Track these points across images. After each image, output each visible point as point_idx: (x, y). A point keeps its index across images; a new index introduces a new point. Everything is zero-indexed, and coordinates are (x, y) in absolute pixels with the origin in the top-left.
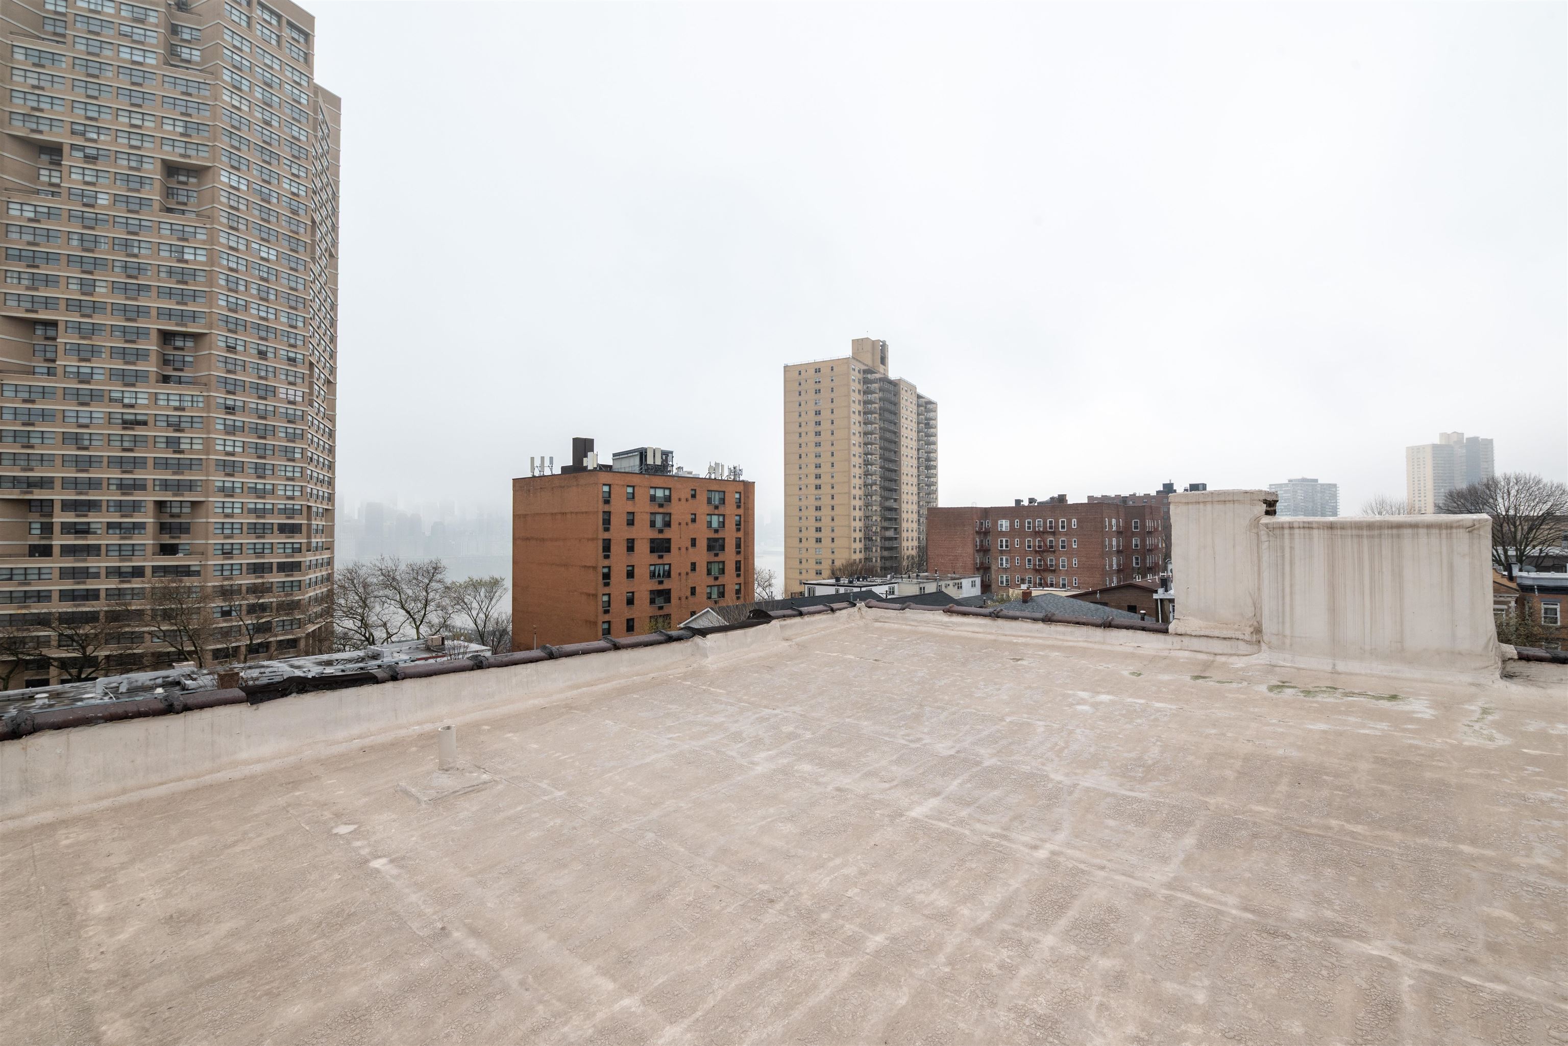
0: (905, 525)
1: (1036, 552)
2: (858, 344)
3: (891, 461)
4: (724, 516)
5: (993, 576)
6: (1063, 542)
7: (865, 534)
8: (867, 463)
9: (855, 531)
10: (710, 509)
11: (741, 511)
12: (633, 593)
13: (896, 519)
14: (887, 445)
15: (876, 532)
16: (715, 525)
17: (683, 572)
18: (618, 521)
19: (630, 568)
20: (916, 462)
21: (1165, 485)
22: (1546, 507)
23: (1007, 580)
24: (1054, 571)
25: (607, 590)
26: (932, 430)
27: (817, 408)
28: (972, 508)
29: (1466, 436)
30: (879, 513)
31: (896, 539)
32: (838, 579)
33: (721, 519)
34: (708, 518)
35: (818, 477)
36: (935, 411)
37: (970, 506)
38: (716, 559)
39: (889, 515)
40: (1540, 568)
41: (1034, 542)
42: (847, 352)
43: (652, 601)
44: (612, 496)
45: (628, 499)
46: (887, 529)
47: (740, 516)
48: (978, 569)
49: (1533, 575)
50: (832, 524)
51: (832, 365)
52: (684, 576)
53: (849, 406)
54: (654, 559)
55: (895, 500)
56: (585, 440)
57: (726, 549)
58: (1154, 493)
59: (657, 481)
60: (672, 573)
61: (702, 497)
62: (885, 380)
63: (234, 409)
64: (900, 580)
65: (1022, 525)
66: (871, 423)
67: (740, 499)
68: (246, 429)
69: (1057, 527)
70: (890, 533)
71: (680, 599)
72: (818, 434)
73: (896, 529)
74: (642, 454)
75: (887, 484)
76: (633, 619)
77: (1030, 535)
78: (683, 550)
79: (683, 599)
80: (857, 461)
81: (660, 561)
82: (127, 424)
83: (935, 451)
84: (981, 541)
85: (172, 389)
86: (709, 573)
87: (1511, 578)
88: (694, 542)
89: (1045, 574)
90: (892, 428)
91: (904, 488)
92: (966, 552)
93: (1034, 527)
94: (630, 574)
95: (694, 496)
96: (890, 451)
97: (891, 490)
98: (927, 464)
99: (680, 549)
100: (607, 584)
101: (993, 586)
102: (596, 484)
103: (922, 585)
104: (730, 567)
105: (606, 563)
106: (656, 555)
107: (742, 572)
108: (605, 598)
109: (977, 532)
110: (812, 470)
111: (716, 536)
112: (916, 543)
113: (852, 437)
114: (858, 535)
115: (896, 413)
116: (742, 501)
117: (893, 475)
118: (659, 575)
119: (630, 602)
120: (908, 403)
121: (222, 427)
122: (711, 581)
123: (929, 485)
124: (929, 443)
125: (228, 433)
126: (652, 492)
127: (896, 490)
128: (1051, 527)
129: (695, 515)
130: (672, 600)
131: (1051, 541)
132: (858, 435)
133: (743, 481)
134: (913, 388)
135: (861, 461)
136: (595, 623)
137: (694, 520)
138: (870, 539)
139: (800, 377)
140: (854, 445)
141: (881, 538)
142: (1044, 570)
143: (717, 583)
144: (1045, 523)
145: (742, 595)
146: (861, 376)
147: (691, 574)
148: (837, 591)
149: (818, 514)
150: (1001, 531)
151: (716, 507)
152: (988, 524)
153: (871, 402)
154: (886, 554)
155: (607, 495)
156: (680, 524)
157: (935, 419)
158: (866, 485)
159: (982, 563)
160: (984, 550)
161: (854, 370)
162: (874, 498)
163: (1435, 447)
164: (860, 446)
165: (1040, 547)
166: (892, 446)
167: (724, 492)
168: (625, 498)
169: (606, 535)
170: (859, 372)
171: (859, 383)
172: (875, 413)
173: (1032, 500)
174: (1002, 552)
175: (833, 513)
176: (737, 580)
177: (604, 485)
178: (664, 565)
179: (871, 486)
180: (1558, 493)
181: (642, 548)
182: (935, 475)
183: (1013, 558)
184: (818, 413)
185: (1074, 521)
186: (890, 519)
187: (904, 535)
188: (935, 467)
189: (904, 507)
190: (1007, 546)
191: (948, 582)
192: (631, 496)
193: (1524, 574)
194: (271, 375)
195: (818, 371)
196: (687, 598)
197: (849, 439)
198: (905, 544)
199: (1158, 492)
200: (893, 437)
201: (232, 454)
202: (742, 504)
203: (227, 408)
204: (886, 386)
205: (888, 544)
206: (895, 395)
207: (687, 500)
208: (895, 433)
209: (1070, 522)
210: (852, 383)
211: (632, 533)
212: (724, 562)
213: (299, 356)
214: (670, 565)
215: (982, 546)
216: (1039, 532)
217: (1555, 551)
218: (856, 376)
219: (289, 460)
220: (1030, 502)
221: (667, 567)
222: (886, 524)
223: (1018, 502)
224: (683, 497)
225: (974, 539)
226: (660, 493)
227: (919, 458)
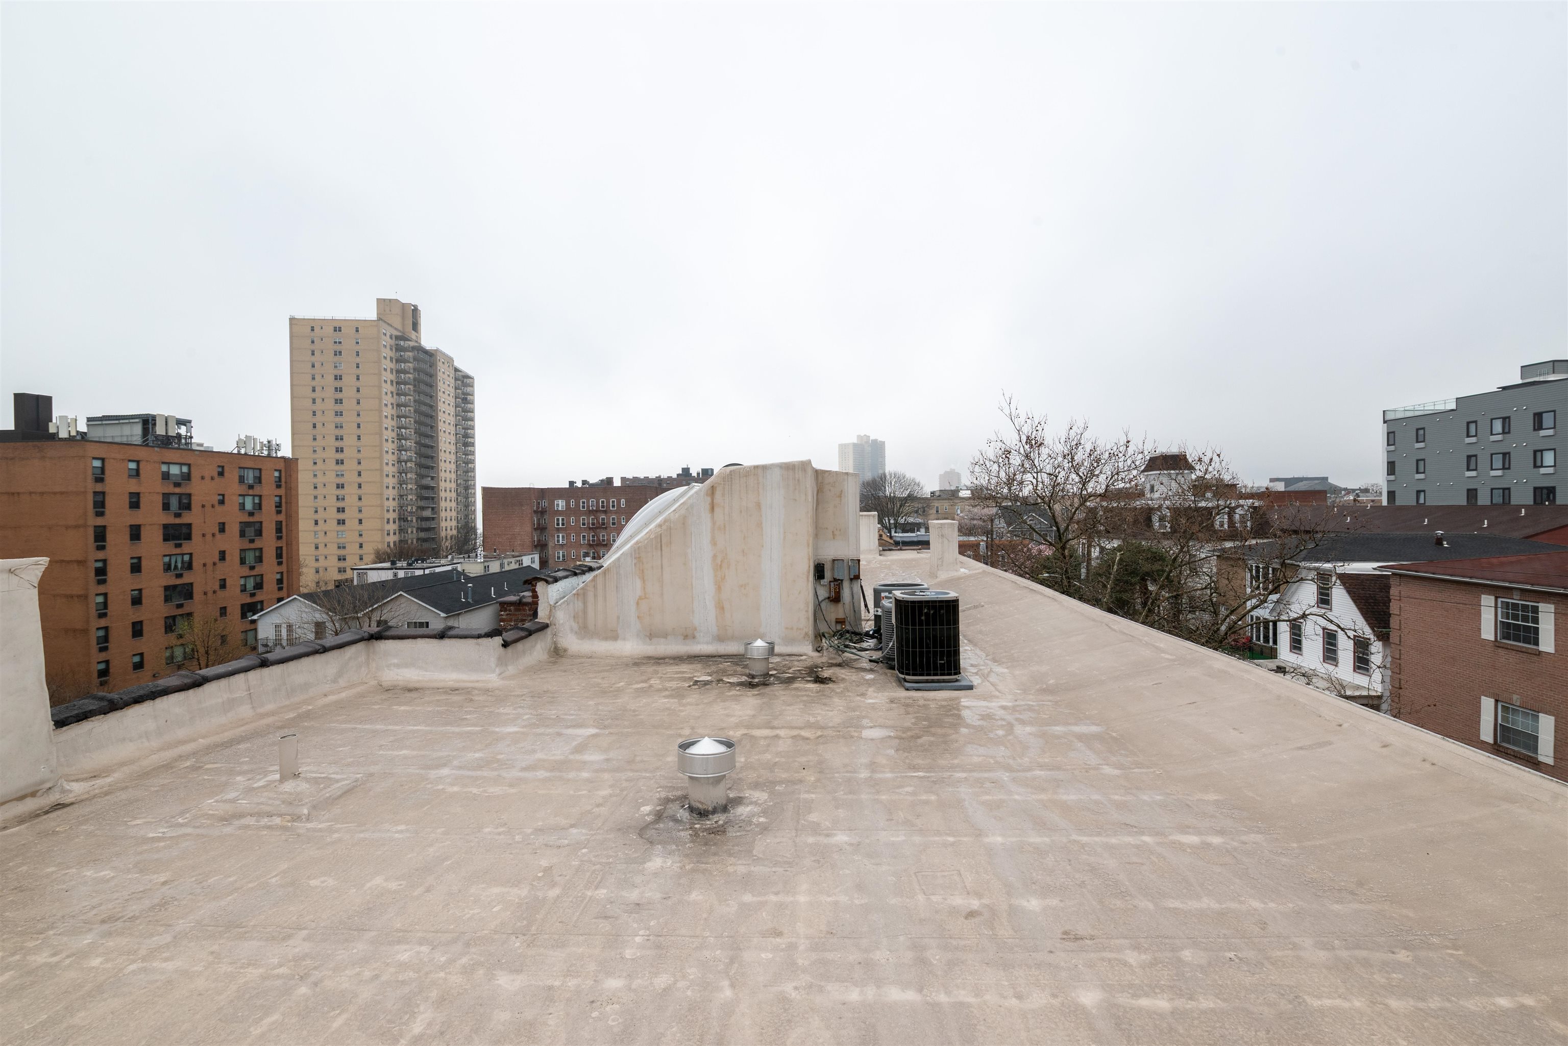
0: (443, 504)
1: (590, 528)
2: (384, 305)
3: (427, 436)
4: (260, 496)
5: (550, 552)
6: (613, 519)
7: (400, 515)
8: (400, 437)
9: (388, 511)
10: (243, 489)
11: (281, 492)
12: (140, 590)
13: (433, 498)
14: (423, 418)
15: (411, 512)
16: (249, 506)
17: (209, 562)
18: (116, 504)
19: (135, 561)
20: (454, 438)
21: (683, 469)
22: (907, 492)
23: (563, 556)
24: (606, 545)
25: (102, 589)
26: (469, 406)
27: (338, 373)
28: (530, 489)
29: (871, 438)
30: (414, 492)
31: (433, 519)
32: (393, 563)
33: (257, 501)
34: (241, 500)
35: (340, 450)
36: (472, 386)
37: (528, 486)
38: (252, 546)
39: (426, 493)
40: (904, 531)
41: (588, 519)
42: (371, 314)
43: (167, 599)
44: (107, 472)
45: (130, 476)
46: (423, 508)
47: (280, 497)
48: (536, 546)
49: (901, 535)
50: (360, 504)
51: (357, 326)
52: (210, 567)
53: (380, 374)
54: (169, 548)
55: (433, 478)
56: (38, 397)
57: (264, 534)
58: (675, 476)
59: (169, 455)
60: (194, 564)
61: (232, 475)
62: (420, 349)
64: (462, 560)
65: (577, 505)
66: (405, 395)
67: (280, 478)
69: (608, 506)
70: (427, 513)
71: (205, 593)
72: (339, 401)
73: (433, 509)
74: (148, 422)
75: (423, 461)
76: (141, 622)
77: (584, 513)
78: (209, 537)
79: (210, 594)
80: (390, 435)
81: (178, 551)
83: (473, 428)
84: (538, 520)
86: (243, 561)
87: (891, 537)
88: (222, 528)
89: (598, 548)
90: (428, 400)
91: (442, 465)
92: (524, 530)
93: (588, 506)
94: (136, 568)
95: (221, 474)
96: (426, 425)
97: (428, 467)
98: (465, 441)
99: (204, 535)
100: (102, 582)
101: (550, 562)
102: (84, 457)
103: (486, 564)
104: (269, 555)
105: (101, 555)
106: (172, 543)
107: (284, 560)
108: (100, 599)
109: (535, 512)
110: (332, 442)
111: (251, 519)
112: (454, 523)
113: (384, 408)
114: (392, 515)
115: (432, 386)
116: (283, 480)
117: (429, 452)
118: (176, 567)
119: (137, 601)
120: (445, 376)
122: (245, 571)
123: (467, 463)
124: (467, 419)
126: (164, 468)
127: (432, 468)
128: (603, 507)
129: (223, 495)
130: (196, 596)
131: (603, 519)
132: (390, 406)
133: (283, 458)
134: (450, 360)
135: (394, 435)
136: (85, 631)
137: (222, 502)
138: (405, 520)
139: (312, 334)
140: (386, 417)
141: (417, 519)
142: (597, 545)
143: (254, 573)
144: (598, 503)
145: (285, 585)
146: (393, 342)
147: (220, 565)
148: (395, 575)
149: (340, 492)
150: (558, 510)
151: (251, 487)
152: (544, 503)
153: (405, 372)
154: (422, 535)
155: (99, 471)
156: (203, 506)
157: (472, 395)
158: (399, 461)
159: (539, 541)
160: (541, 529)
161: (385, 334)
162: (409, 475)
163: (854, 445)
164: (393, 419)
165: (593, 524)
166: (428, 421)
167: (260, 470)
168: (126, 475)
169: (100, 521)
170: (391, 337)
171: (391, 349)
172: (409, 384)
173: (584, 482)
174: (558, 530)
175: (360, 492)
176: (279, 569)
177: (94, 458)
178: (183, 555)
179: (406, 462)
180: (913, 483)
181: (152, 538)
182: (473, 453)
183: (568, 535)
184: (338, 378)
185: (623, 501)
186: (427, 498)
187: (443, 514)
188: (473, 445)
189: (442, 485)
190: (563, 524)
191: (510, 560)
192: (134, 473)
193: (897, 535)
195: (337, 329)
196: (214, 592)
197: (380, 411)
198: (443, 524)
199: (678, 475)
200: (429, 411)
202: (283, 483)
204: (422, 355)
205: (425, 525)
206: (431, 366)
207: (212, 478)
208: (431, 407)
209: (619, 502)
210: (383, 349)
211: (136, 518)
212: (261, 549)
214: (191, 554)
215: (539, 524)
216: (593, 510)
217: (911, 520)
218: (386, 341)
220: (583, 484)
221: (186, 558)
222: (422, 503)
223: (572, 483)
224: (207, 475)
225: (532, 517)
226: (175, 470)
227: (456, 434)
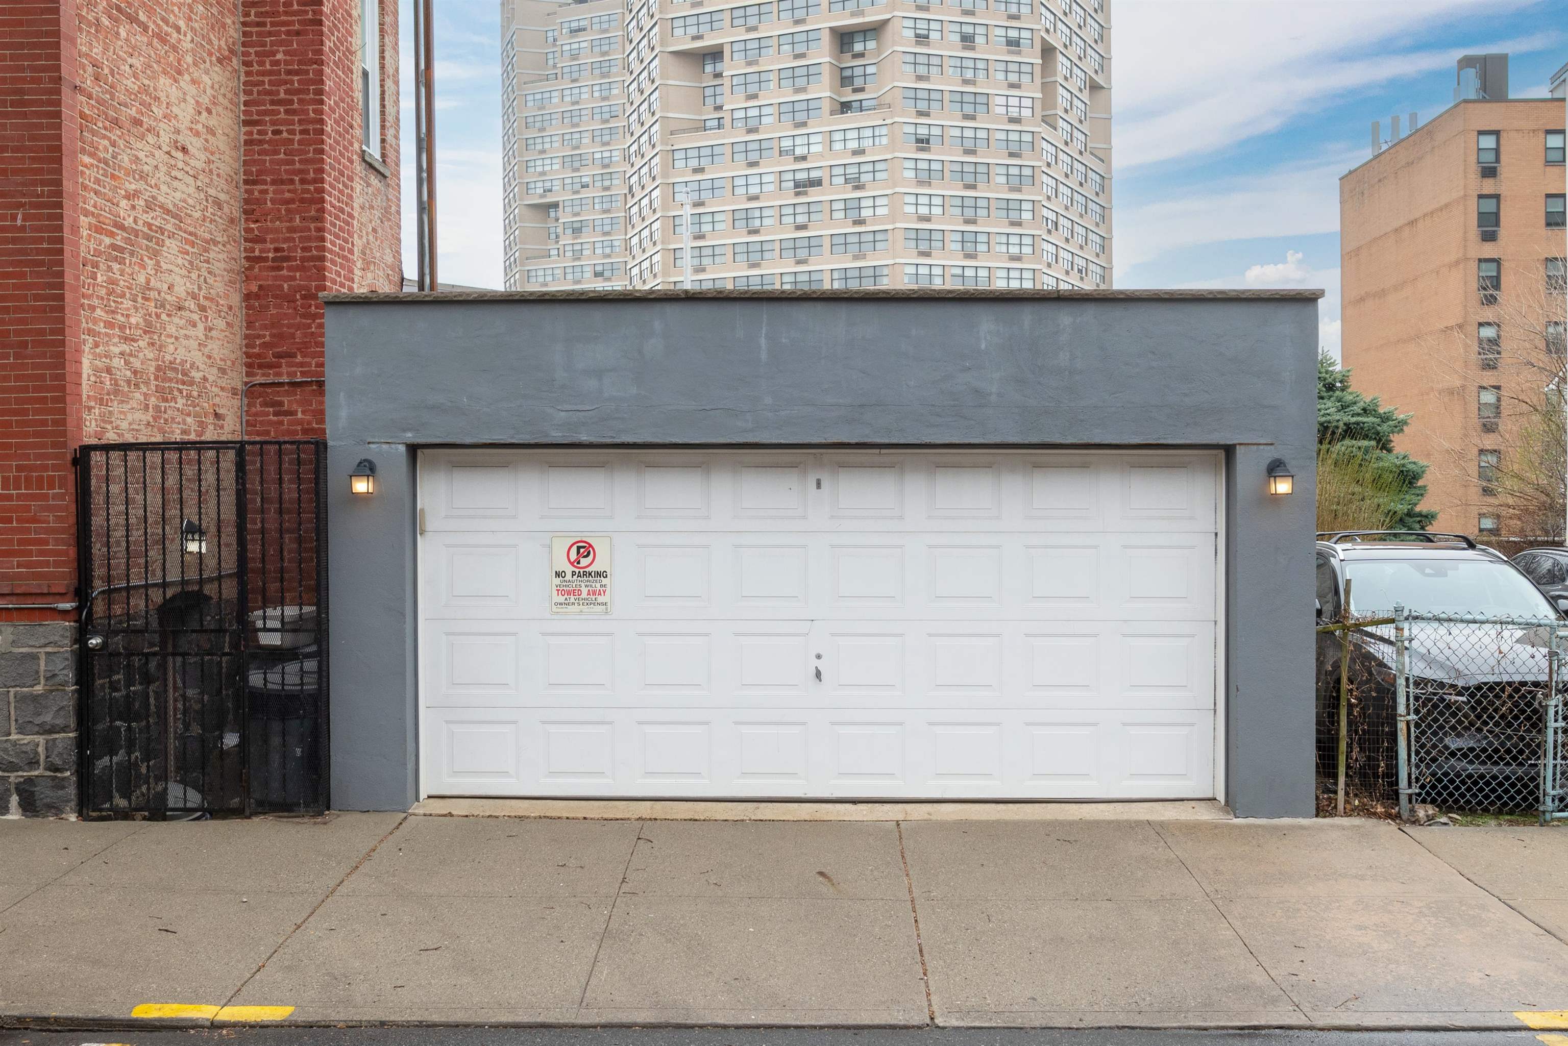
18: (1522, 216)
44: (1503, 158)
63: (928, 142)
68: (947, 174)
82: (802, 187)
85: (851, 120)
100: (1490, 364)
102: (1462, 133)
105: (1489, 314)
121: (912, 174)
125: (920, 183)
155: (1491, 157)
168: (1540, 162)
169: (1489, 251)
177: (1482, 133)
192: (1557, 155)
194: (981, 74)
201: (927, 219)
203: (919, 141)
213: (1025, 34)
219: (1013, 224)
